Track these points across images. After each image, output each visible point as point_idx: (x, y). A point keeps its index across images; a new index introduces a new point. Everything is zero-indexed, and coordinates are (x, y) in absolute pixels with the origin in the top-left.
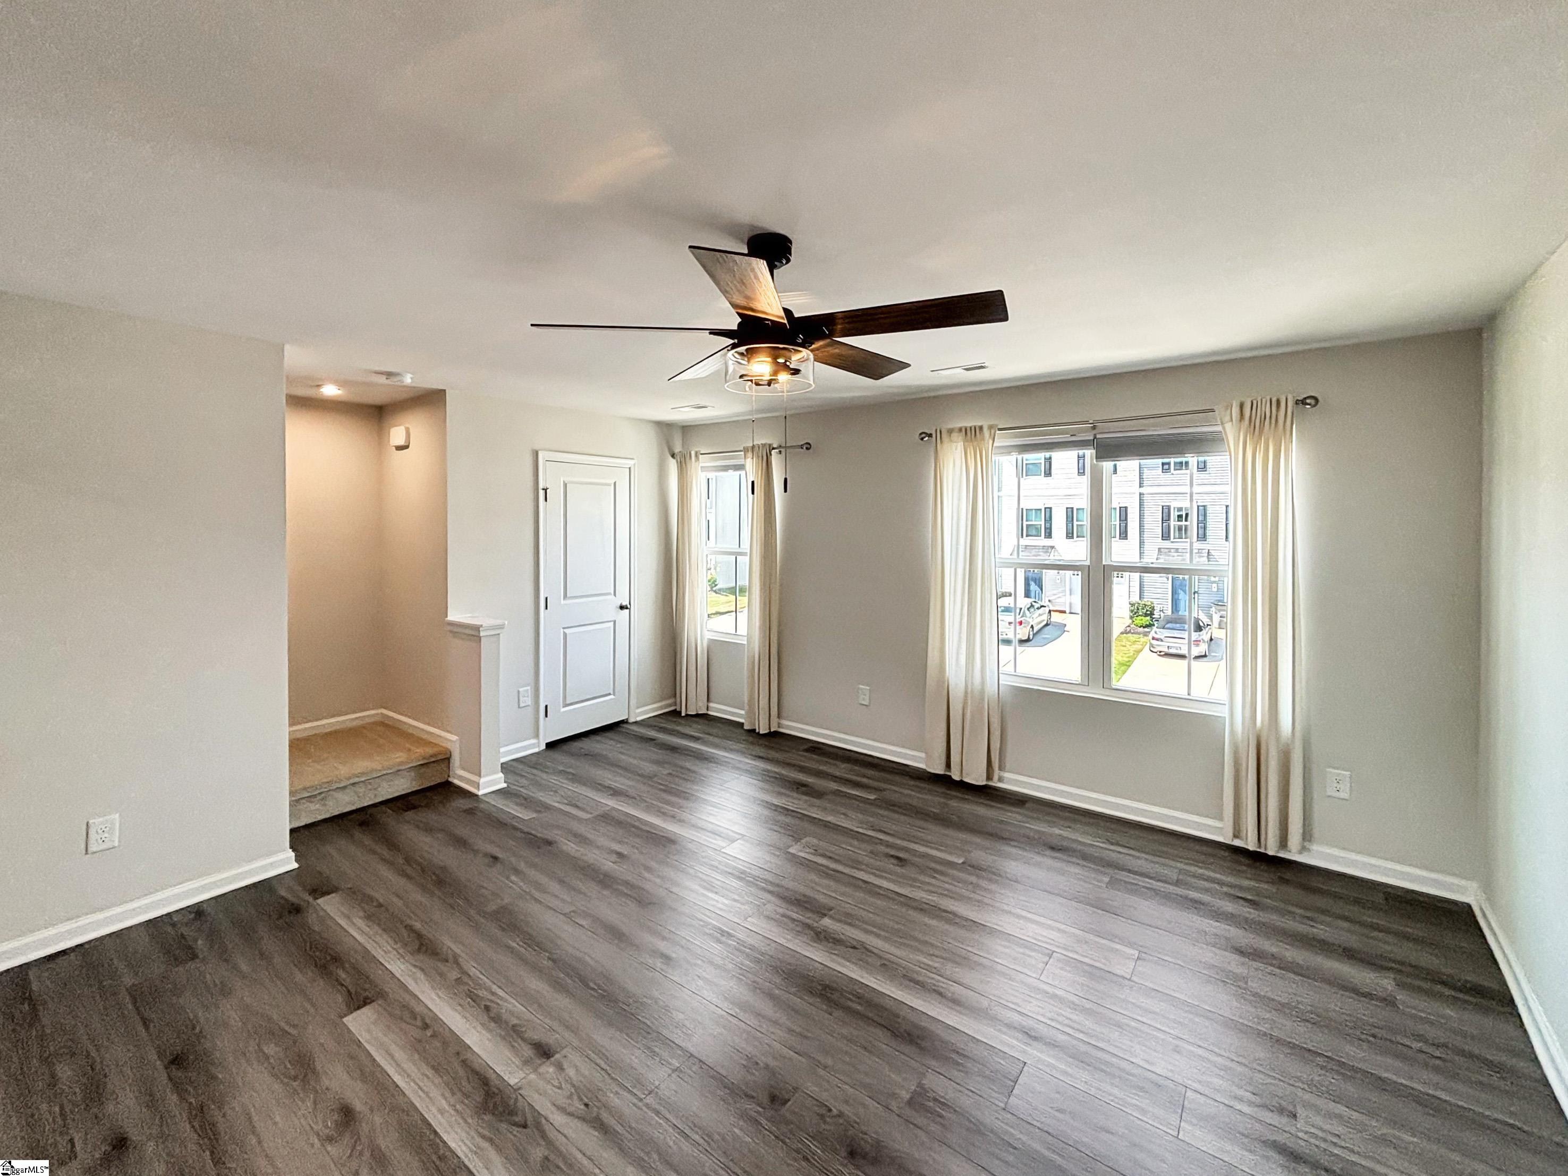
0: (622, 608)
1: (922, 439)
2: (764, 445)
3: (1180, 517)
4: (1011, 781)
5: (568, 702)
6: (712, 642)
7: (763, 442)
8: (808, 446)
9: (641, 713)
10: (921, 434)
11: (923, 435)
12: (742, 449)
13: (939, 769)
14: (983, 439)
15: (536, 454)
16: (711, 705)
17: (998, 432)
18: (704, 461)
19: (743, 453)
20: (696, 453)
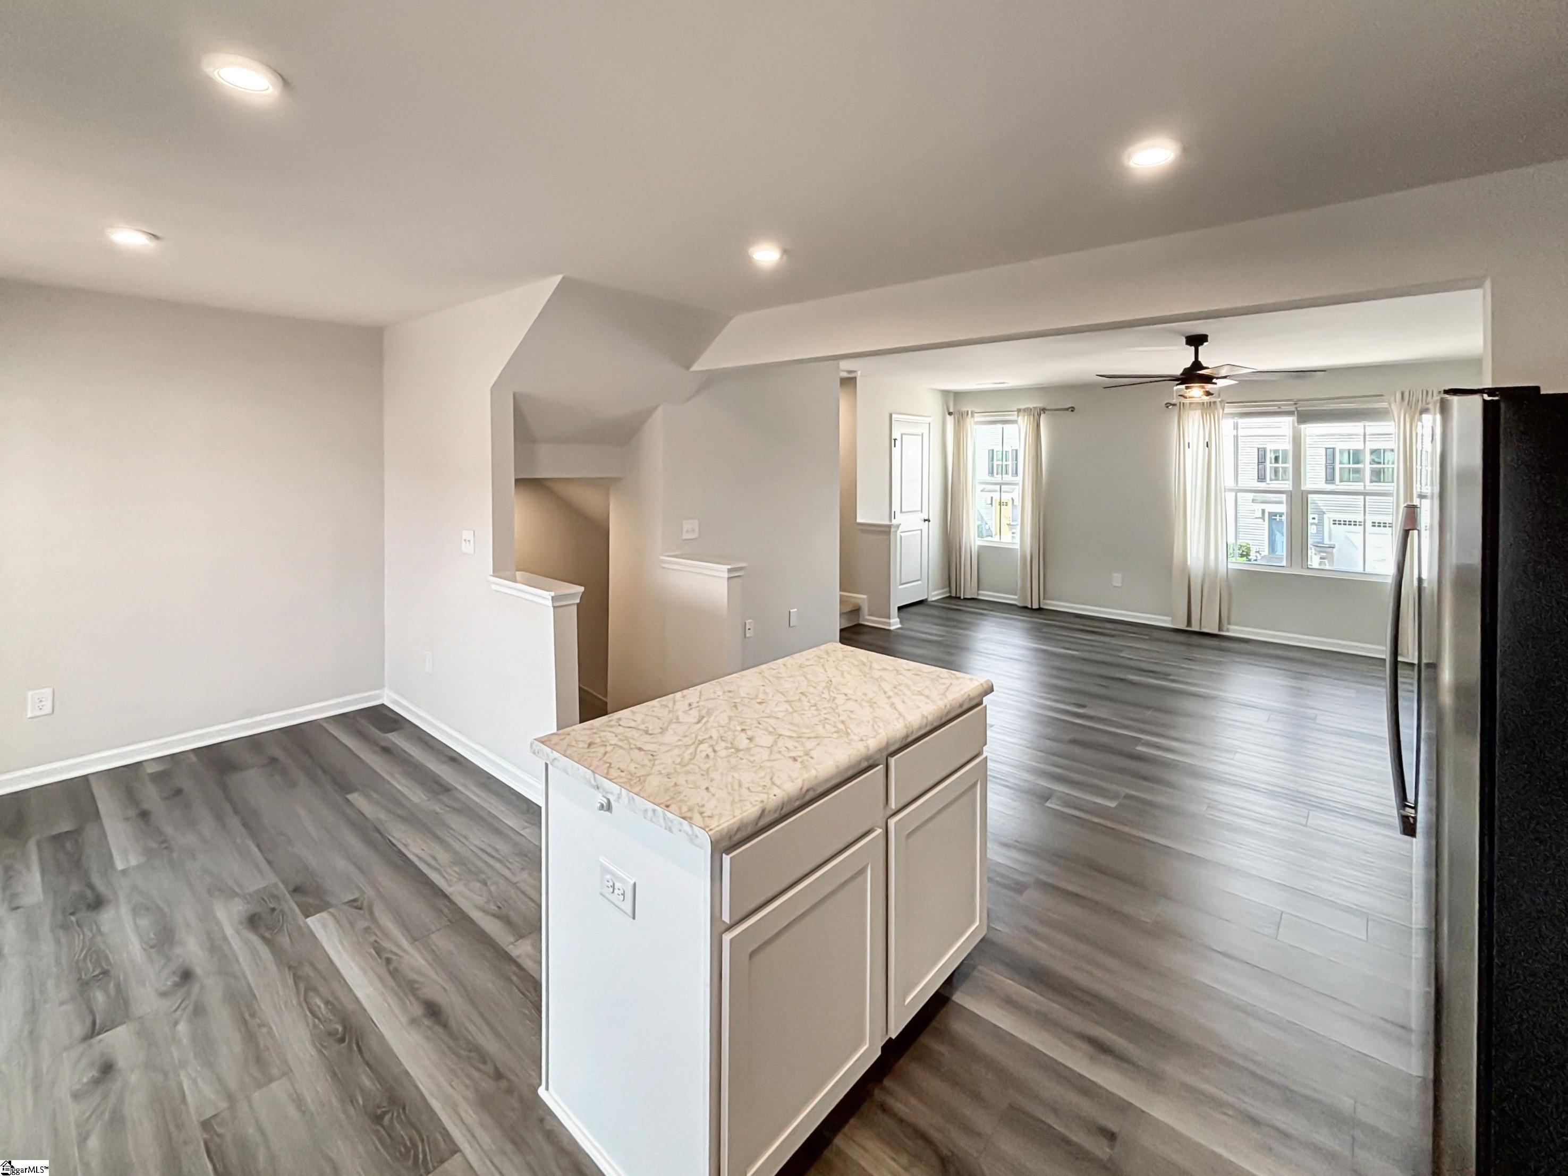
0: (925, 520)
1: (1167, 407)
2: (1035, 408)
3: (1277, 459)
4: (1234, 631)
5: (902, 582)
6: (980, 547)
7: (1035, 406)
8: (1073, 409)
9: (935, 595)
10: (1166, 404)
11: (1168, 405)
12: (1016, 409)
13: (1183, 626)
14: (1217, 408)
15: (891, 416)
16: (981, 592)
17: (1226, 405)
18: (978, 418)
19: (1016, 413)
20: (972, 412)
